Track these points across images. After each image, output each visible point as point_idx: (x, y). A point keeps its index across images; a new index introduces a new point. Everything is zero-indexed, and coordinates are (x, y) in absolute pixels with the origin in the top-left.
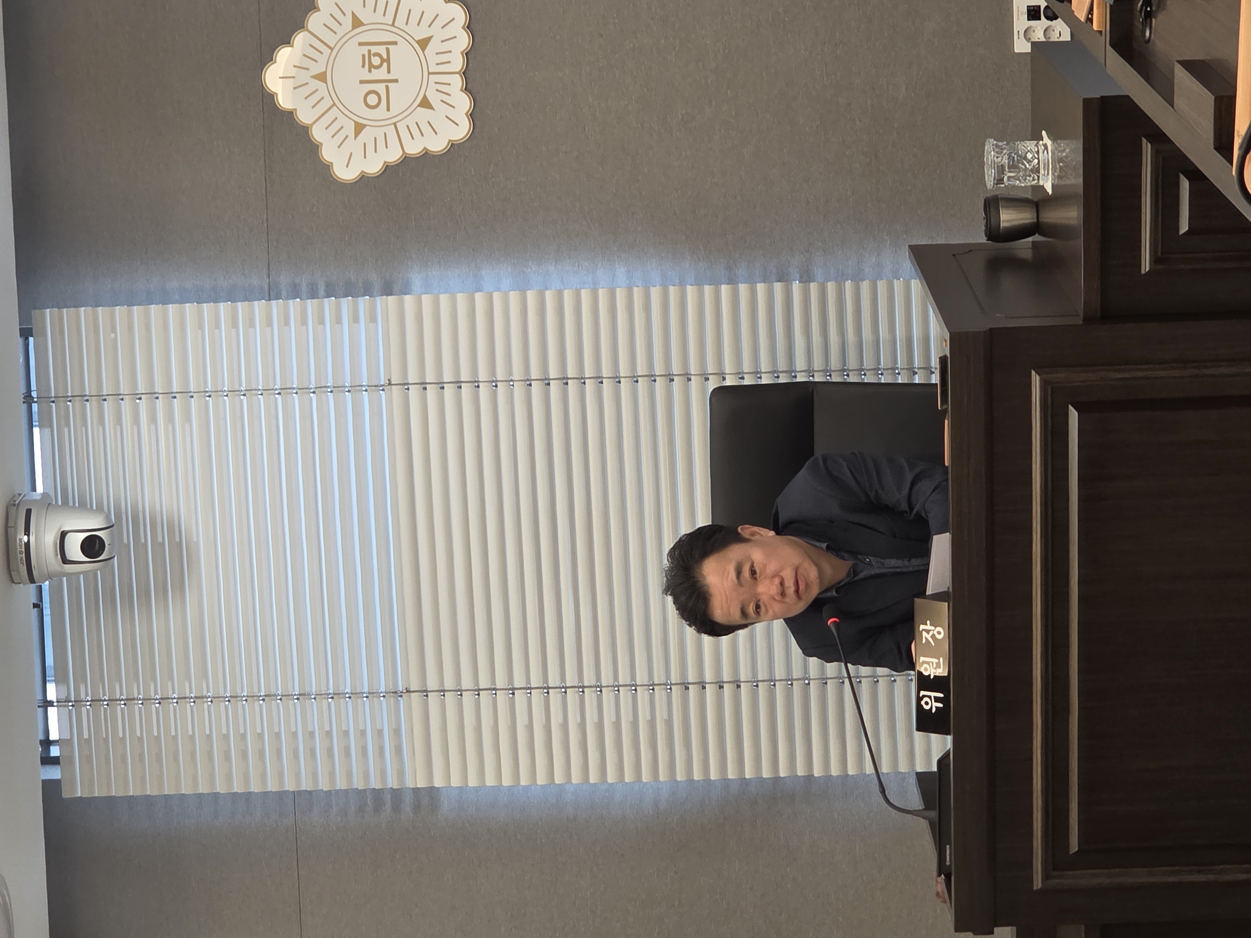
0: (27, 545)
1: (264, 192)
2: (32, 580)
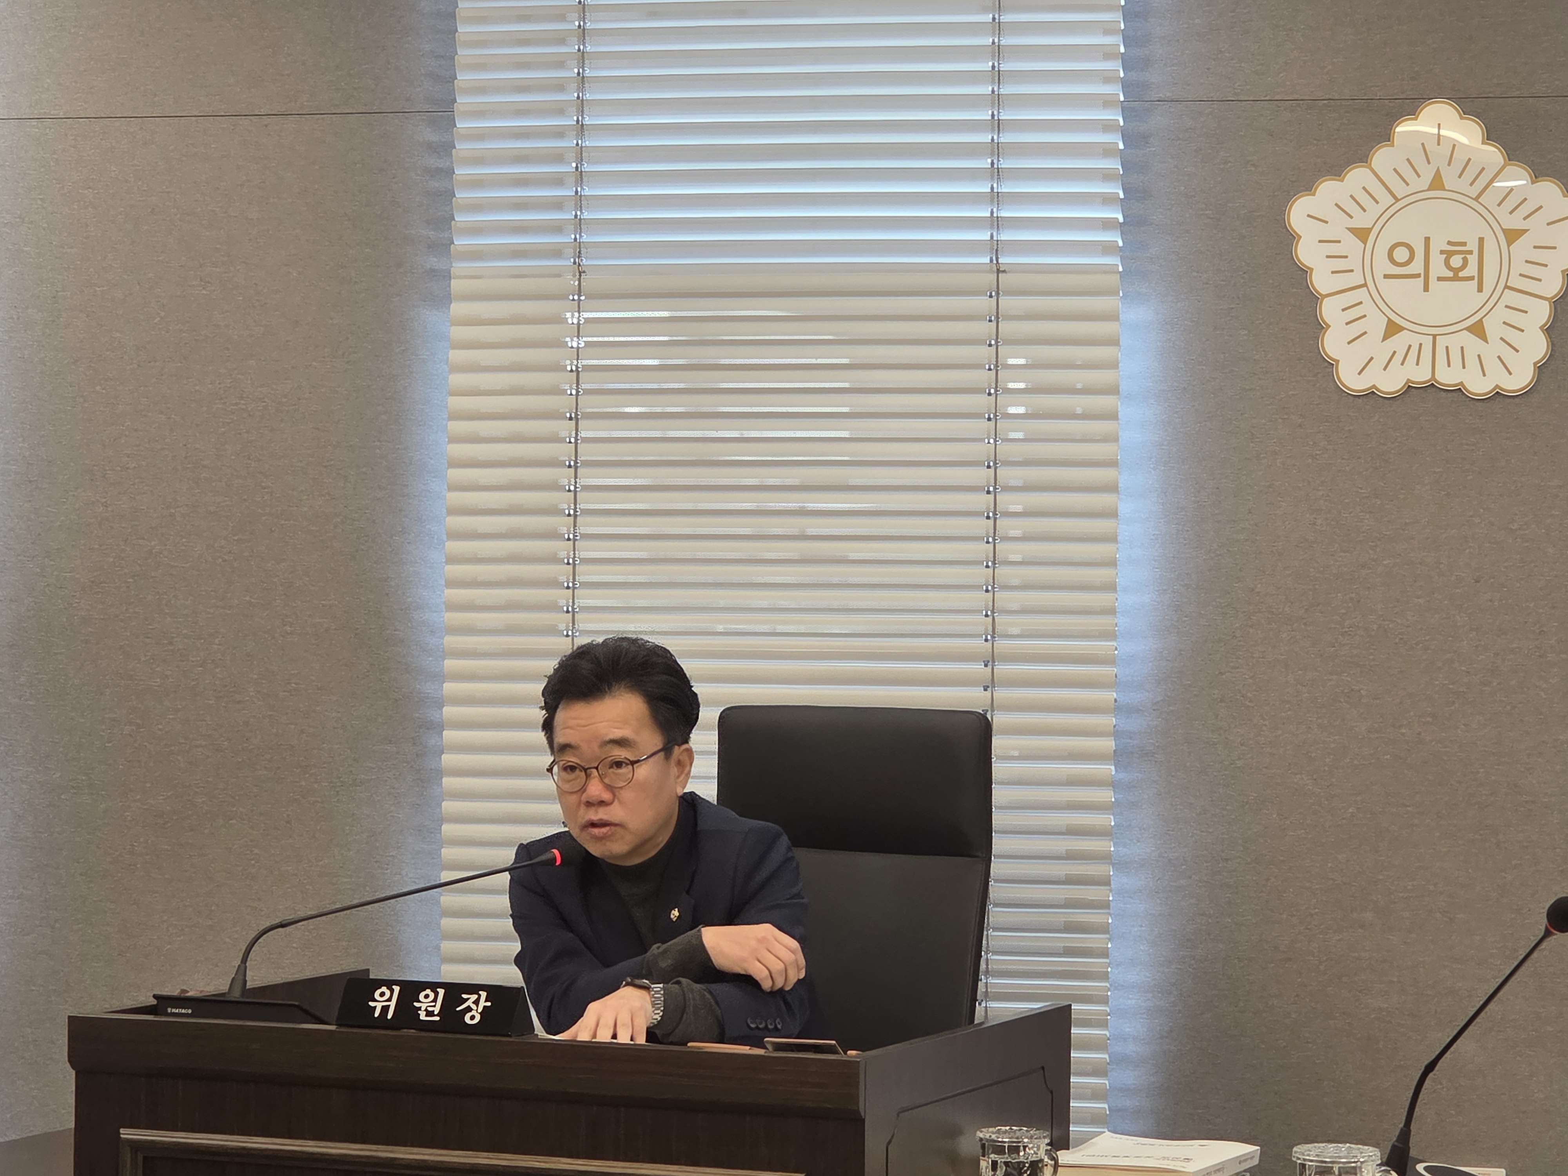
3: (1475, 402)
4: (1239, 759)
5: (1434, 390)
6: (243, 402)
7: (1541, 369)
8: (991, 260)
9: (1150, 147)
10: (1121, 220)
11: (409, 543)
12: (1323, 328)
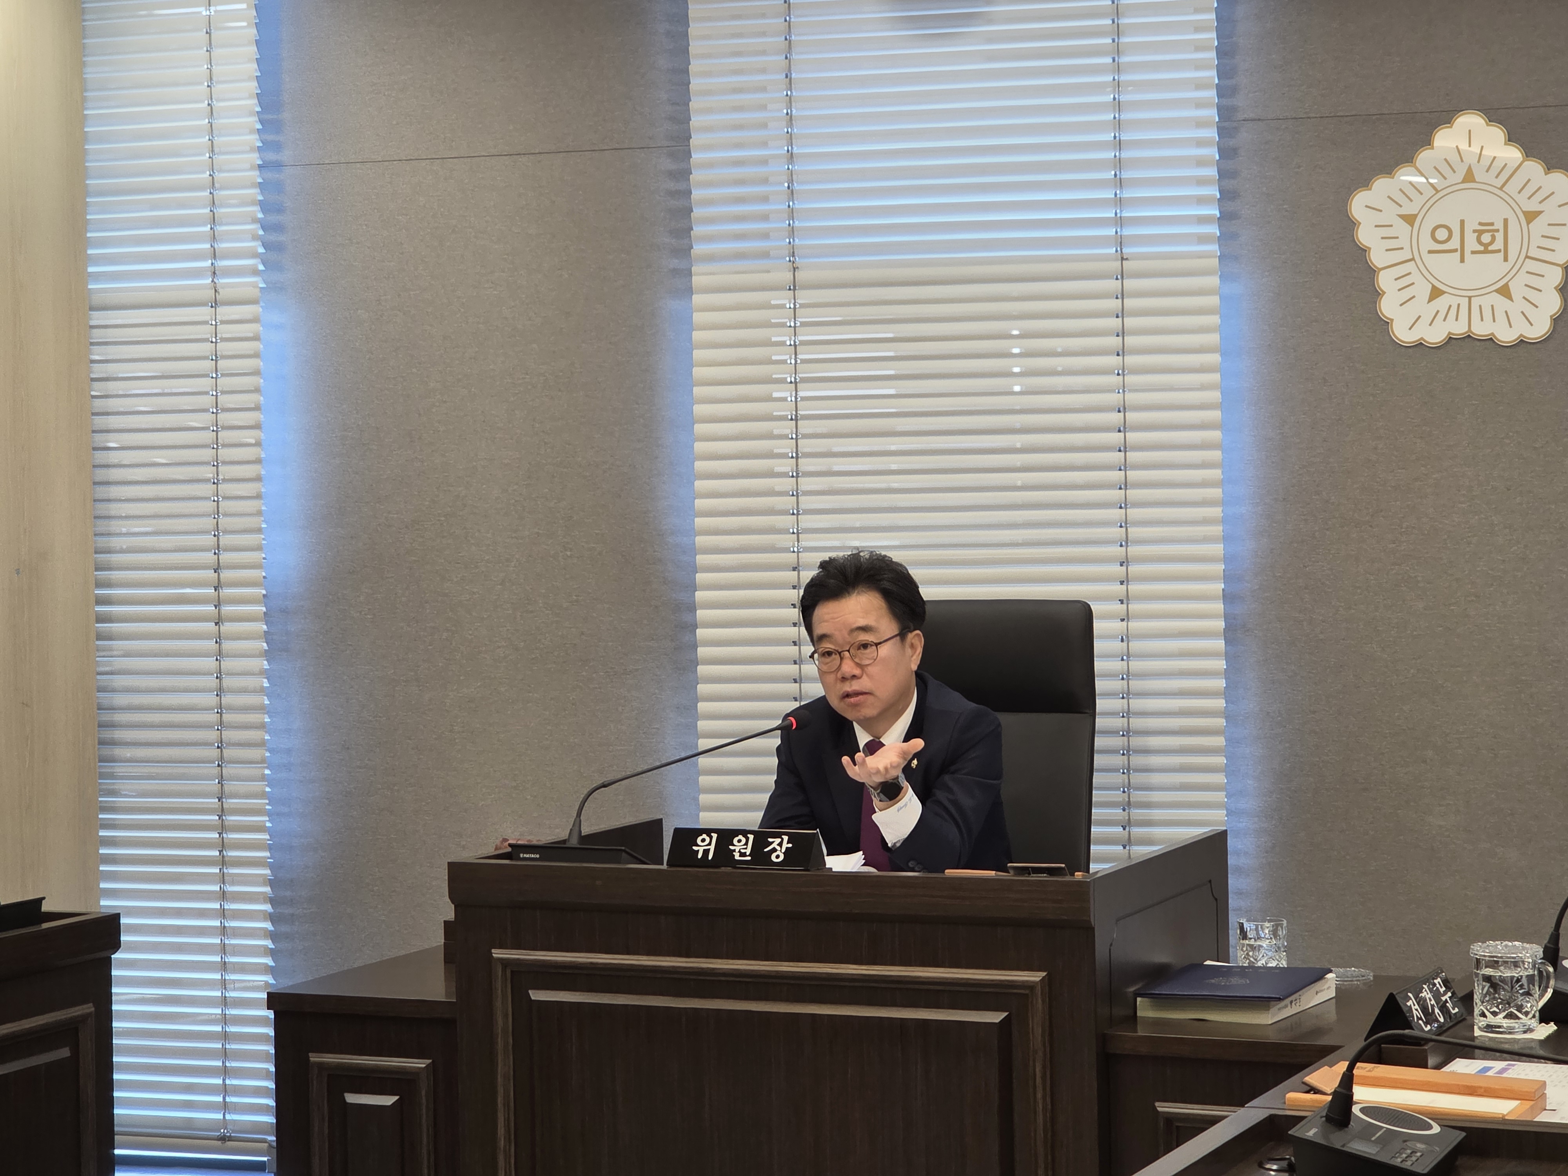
1: (1342, 114)
3: (1502, 348)
4: (1322, 633)
5: (1470, 339)
6: (528, 377)
7: (1556, 321)
8: (1117, 251)
9: (1238, 157)
10: (1218, 215)
11: (663, 483)
12: (1380, 294)
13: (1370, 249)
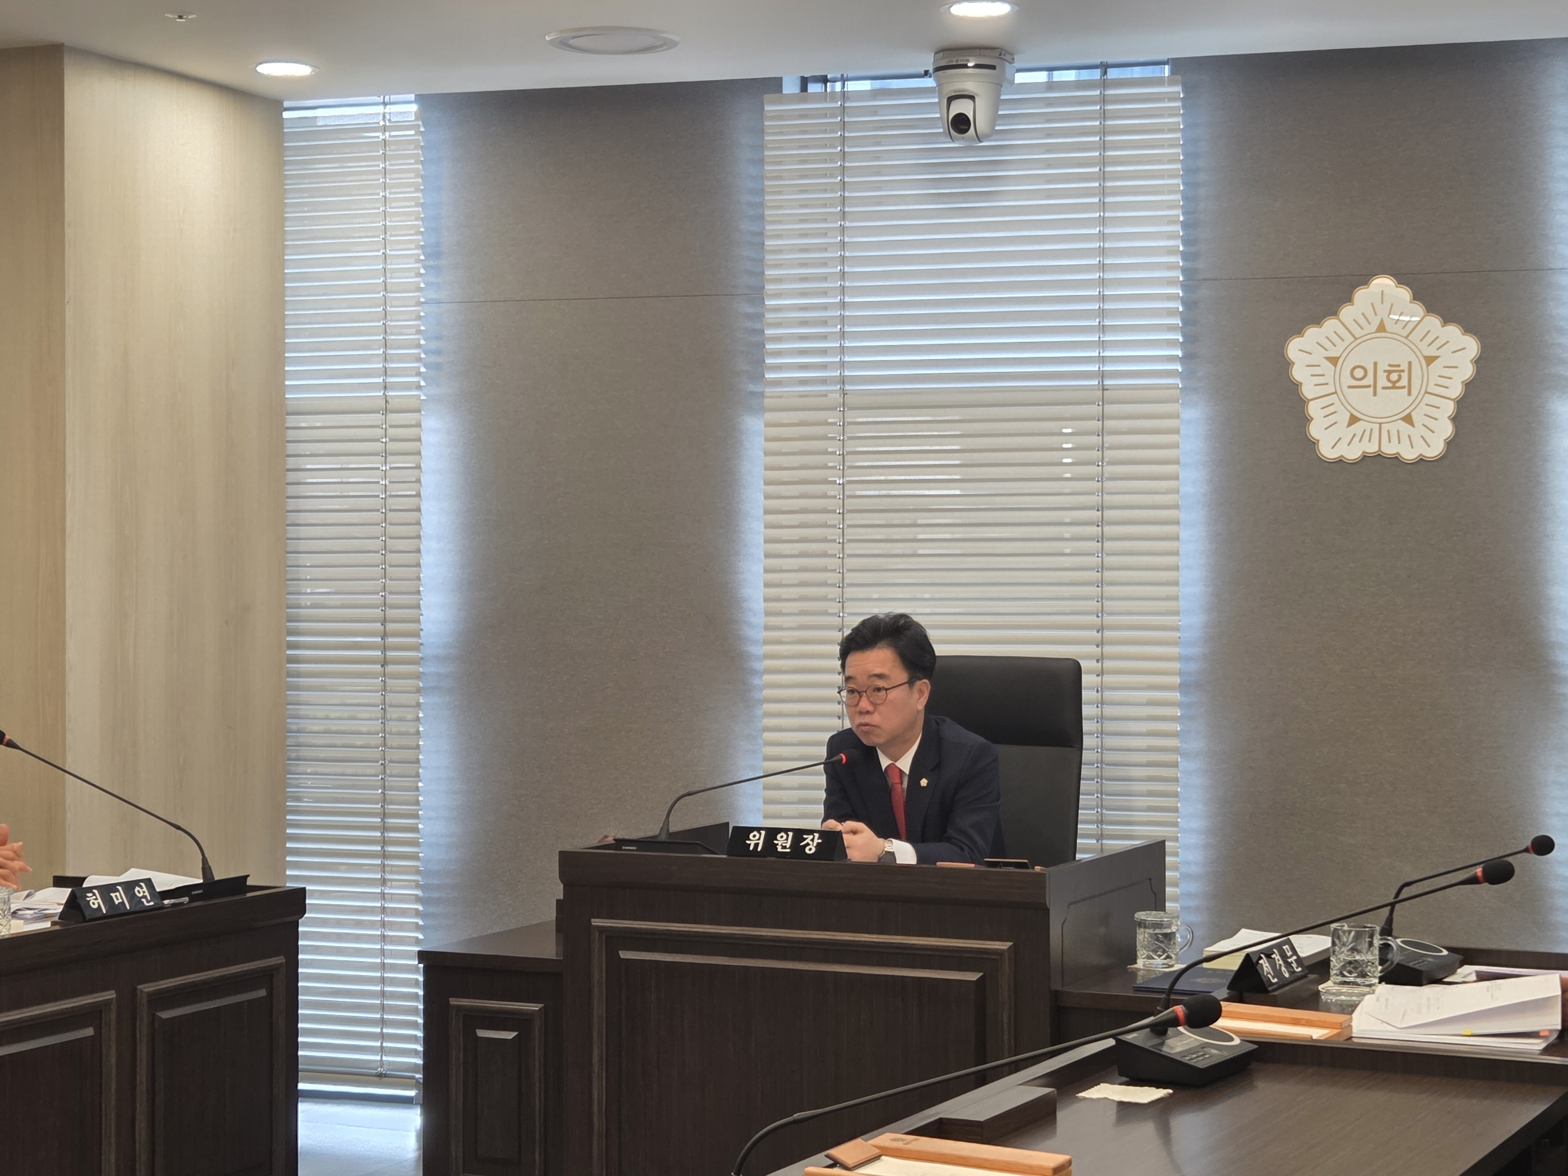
0: (966, 66)
1: (1281, 276)
2: (937, 69)
3: (1405, 464)
4: (1258, 689)
5: (1380, 457)
7: (1449, 443)
8: (1099, 383)
9: (1199, 309)
10: (1181, 356)
12: (1309, 420)
13: (1301, 384)
